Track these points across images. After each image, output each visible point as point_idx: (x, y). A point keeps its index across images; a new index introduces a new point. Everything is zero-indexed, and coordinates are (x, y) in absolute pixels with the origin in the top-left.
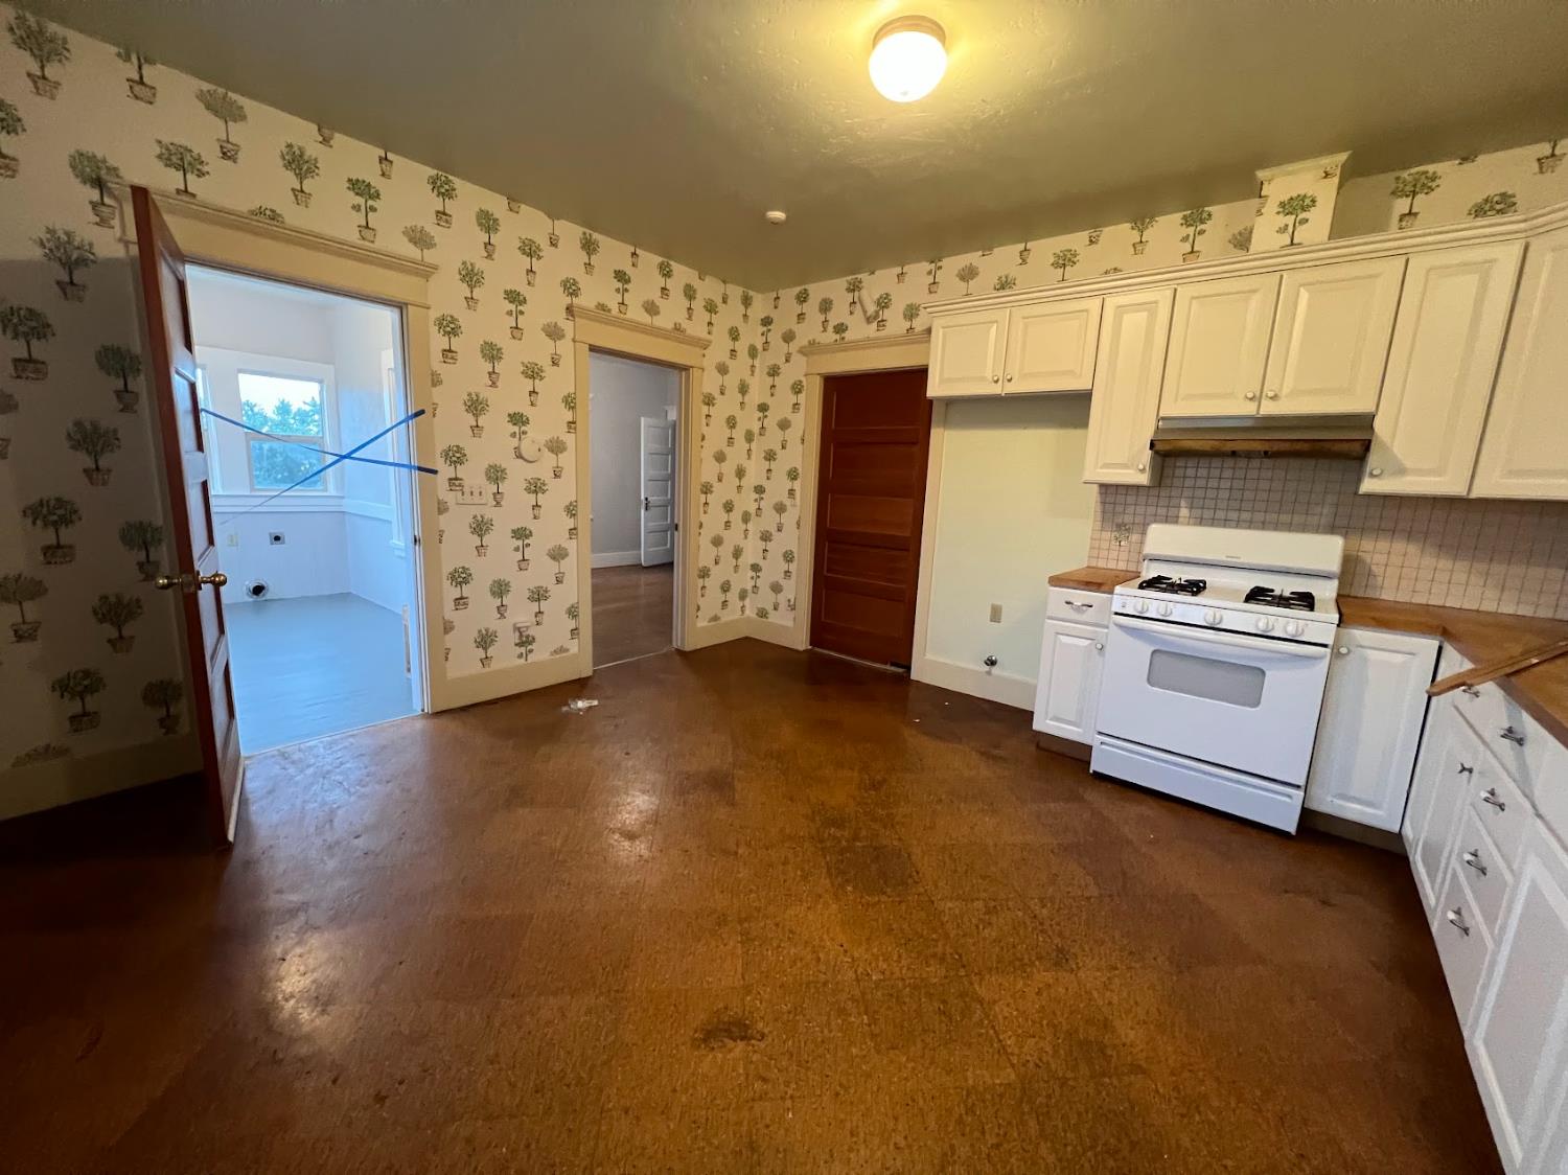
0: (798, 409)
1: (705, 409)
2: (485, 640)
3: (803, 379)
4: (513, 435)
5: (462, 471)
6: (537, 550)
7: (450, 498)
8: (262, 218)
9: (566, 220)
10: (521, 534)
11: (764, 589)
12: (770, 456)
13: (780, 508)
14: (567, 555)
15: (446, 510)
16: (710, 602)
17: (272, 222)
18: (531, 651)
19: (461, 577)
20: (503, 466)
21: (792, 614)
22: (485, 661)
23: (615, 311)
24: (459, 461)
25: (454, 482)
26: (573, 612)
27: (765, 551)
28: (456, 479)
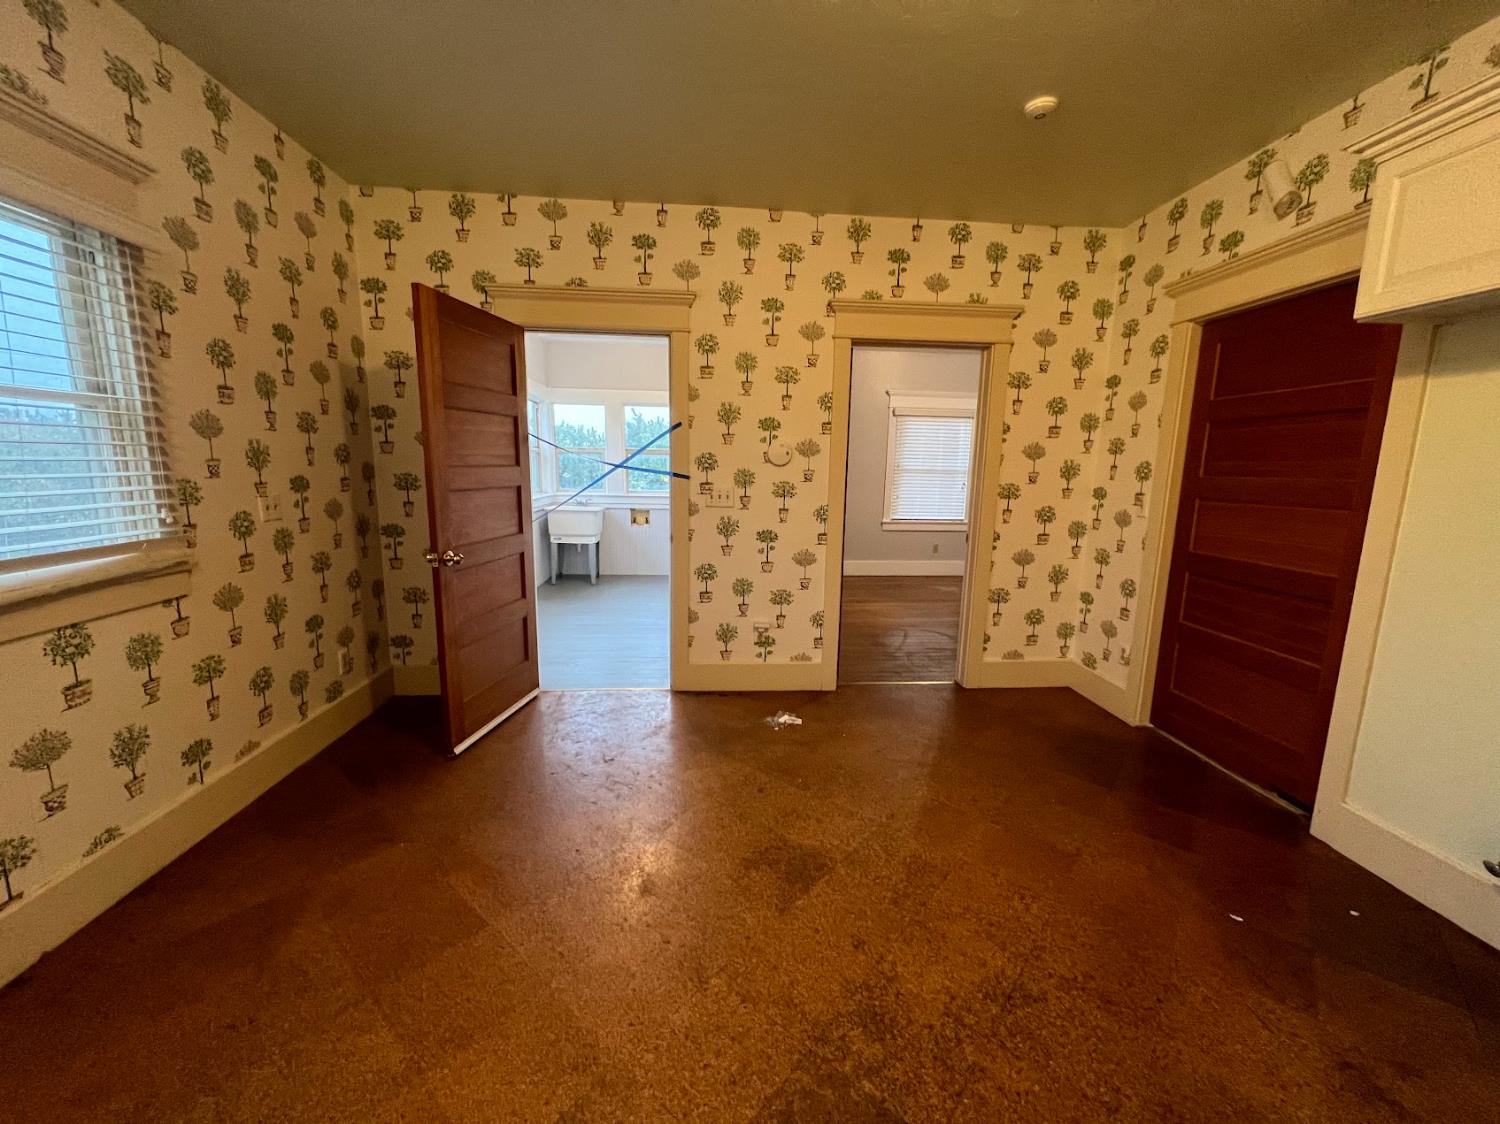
0: (1158, 377)
1: (1012, 393)
2: (726, 634)
3: (1169, 333)
4: (764, 440)
5: (712, 476)
6: (782, 553)
7: (700, 501)
8: (574, 286)
9: (831, 213)
10: (767, 536)
11: (1095, 627)
12: (1116, 448)
13: (1123, 520)
14: (815, 561)
15: (697, 511)
16: (1008, 633)
17: (580, 288)
18: (770, 653)
19: (707, 573)
20: (752, 471)
21: (1126, 669)
22: (725, 653)
23: (887, 296)
24: (711, 467)
25: (705, 486)
26: (817, 620)
27: (1100, 576)
28: (707, 483)
